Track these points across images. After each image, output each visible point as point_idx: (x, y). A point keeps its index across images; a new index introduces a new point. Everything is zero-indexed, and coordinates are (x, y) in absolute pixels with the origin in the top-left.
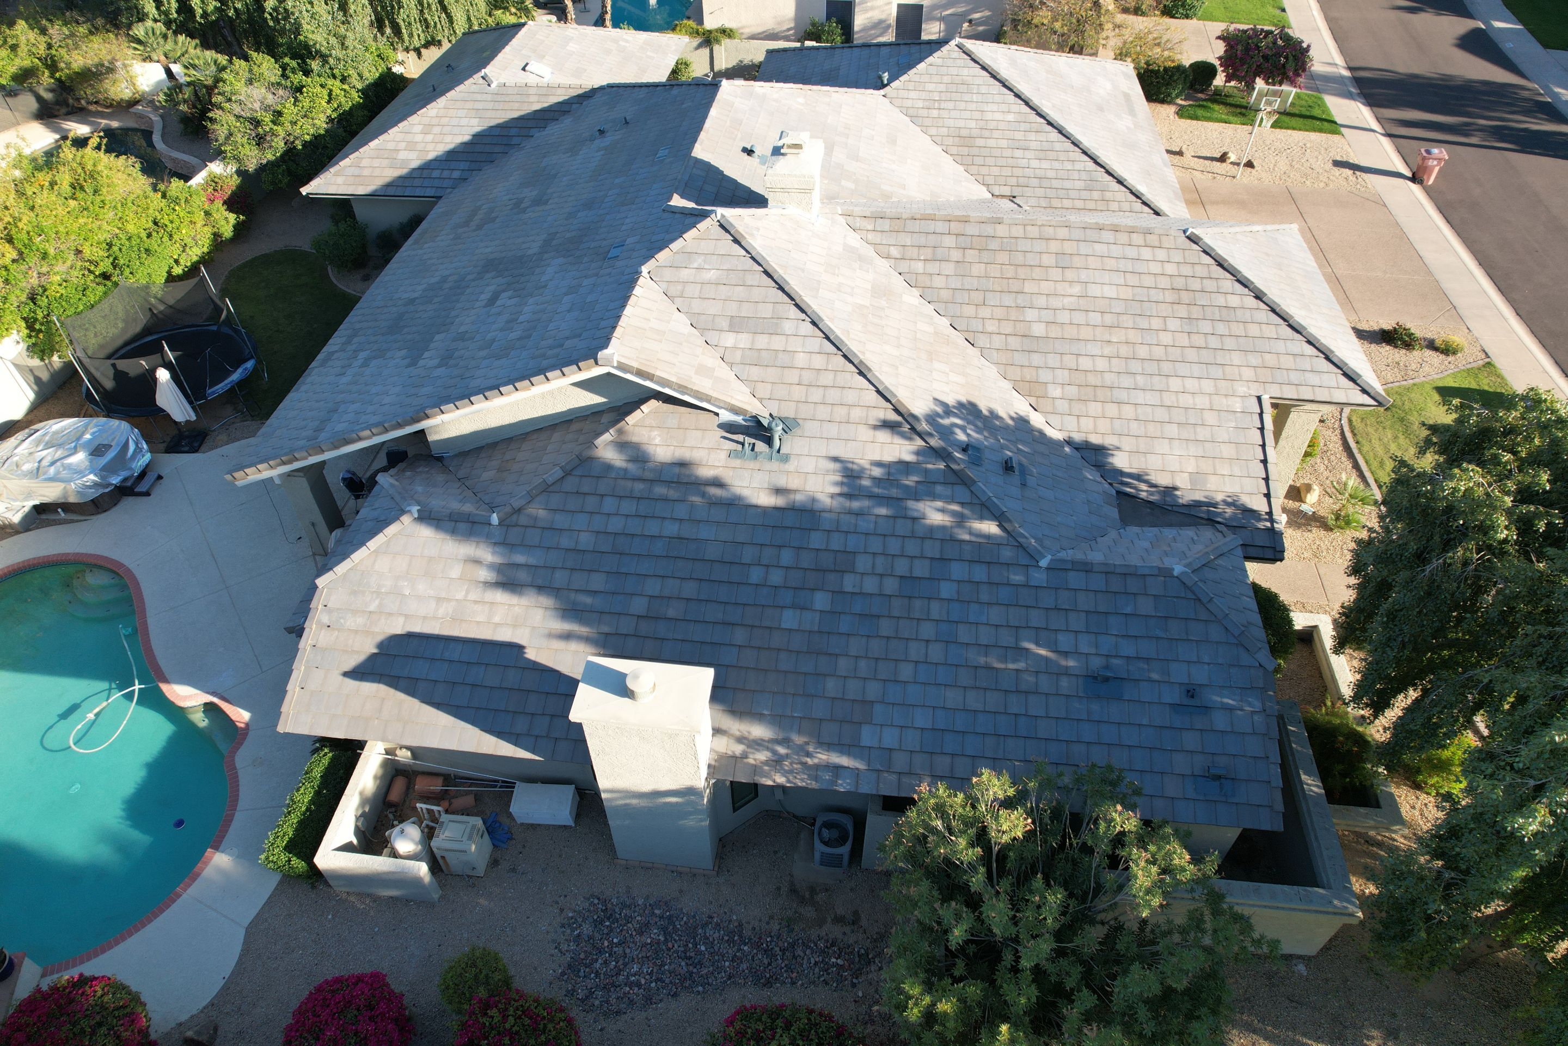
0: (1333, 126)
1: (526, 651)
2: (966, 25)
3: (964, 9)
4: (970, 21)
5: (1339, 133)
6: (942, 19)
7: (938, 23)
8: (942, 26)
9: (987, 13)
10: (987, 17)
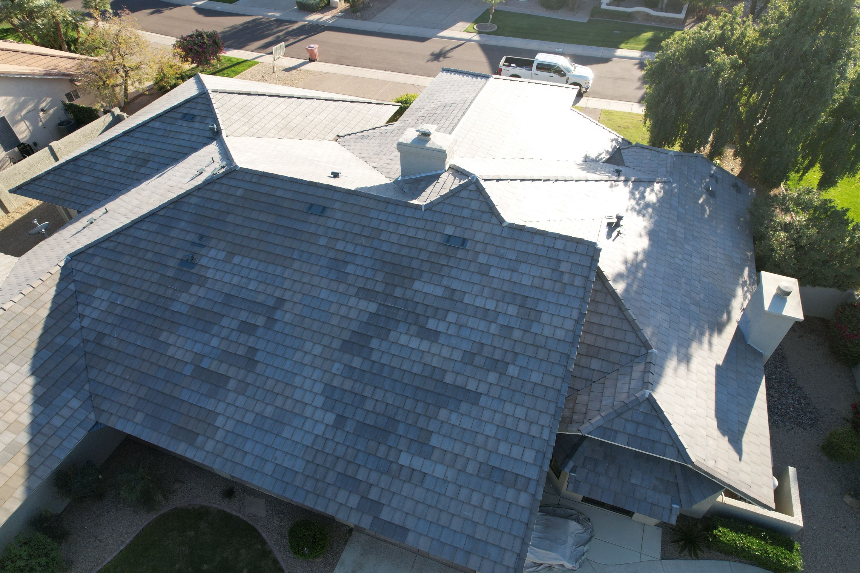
0: (251, 63)
1: (718, 364)
2: (41, 114)
3: (33, 105)
4: (42, 110)
5: (257, 63)
6: (23, 119)
7: (23, 123)
8: (27, 122)
9: (49, 99)
10: (51, 102)
